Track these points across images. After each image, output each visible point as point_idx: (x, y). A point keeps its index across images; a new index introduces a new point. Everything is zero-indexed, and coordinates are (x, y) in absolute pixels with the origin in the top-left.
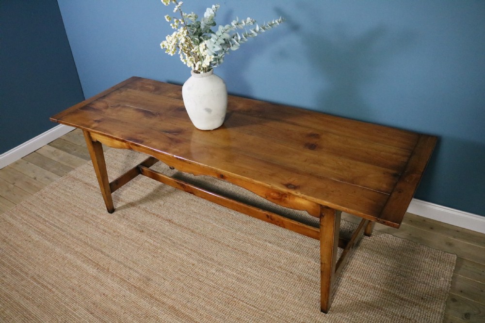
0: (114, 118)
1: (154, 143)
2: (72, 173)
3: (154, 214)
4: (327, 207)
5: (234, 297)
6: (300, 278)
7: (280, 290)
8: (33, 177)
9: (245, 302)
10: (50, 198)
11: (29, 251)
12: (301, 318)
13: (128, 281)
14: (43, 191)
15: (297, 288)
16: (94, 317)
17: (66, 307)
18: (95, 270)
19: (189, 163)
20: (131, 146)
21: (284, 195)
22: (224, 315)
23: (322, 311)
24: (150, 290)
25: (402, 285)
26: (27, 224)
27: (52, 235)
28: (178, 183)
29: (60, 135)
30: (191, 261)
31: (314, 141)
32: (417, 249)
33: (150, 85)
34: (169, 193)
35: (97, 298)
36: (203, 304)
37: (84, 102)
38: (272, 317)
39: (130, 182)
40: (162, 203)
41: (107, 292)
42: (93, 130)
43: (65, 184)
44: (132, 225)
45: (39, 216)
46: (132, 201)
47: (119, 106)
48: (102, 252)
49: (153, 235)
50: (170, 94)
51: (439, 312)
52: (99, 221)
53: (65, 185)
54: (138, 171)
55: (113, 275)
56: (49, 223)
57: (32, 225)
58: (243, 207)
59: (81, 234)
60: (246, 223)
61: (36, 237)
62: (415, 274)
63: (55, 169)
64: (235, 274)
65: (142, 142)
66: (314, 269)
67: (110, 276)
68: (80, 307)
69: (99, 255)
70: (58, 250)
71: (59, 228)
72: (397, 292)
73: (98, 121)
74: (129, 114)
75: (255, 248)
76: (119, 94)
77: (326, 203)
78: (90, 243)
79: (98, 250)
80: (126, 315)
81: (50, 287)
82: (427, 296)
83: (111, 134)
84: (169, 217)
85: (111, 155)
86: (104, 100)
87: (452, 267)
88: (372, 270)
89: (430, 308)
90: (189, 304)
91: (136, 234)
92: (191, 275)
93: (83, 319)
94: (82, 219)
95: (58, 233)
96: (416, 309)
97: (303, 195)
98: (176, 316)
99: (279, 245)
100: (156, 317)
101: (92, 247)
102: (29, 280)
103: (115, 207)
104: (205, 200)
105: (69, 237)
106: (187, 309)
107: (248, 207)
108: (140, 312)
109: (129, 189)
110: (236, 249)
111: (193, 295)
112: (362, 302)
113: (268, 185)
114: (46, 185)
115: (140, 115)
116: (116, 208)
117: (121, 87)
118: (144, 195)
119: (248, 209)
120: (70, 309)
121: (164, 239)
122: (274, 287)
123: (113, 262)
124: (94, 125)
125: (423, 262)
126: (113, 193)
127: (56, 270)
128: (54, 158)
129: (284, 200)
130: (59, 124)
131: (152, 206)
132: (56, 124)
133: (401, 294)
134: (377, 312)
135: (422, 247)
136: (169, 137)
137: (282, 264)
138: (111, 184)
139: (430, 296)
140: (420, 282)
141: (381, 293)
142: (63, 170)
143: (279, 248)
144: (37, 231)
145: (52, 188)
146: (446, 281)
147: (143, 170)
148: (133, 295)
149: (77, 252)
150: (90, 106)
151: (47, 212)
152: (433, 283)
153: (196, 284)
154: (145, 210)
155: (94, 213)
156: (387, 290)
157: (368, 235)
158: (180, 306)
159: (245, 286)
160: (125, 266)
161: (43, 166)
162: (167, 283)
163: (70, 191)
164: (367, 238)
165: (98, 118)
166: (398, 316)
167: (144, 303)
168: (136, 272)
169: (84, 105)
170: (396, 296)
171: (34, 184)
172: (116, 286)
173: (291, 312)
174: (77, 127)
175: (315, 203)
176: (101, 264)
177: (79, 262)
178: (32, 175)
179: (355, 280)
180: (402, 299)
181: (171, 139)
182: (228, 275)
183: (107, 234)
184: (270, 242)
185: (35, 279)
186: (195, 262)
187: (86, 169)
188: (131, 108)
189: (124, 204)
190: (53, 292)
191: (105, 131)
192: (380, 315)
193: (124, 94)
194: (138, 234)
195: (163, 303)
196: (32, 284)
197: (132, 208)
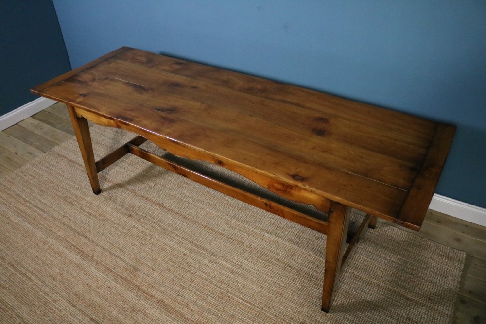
0: (102, 92)
1: (145, 122)
2: (56, 148)
3: (143, 197)
4: (338, 203)
5: (228, 292)
6: (299, 272)
7: (278, 285)
8: (14, 152)
9: (239, 298)
10: (32, 176)
11: (8, 234)
12: (300, 317)
13: (113, 270)
14: (24, 168)
15: (296, 283)
16: (76, 310)
17: (46, 297)
18: (78, 257)
19: (184, 146)
20: (119, 124)
21: (290, 187)
22: (216, 311)
23: (323, 310)
24: (137, 281)
25: (408, 284)
26: (5, 204)
27: (32, 216)
28: (170, 164)
29: (44, 107)
30: (183, 250)
31: (322, 126)
32: (424, 244)
33: (142, 56)
34: (160, 173)
35: (80, 289)
36: (194, 299)
37: (70, 72)
38: (268, 315)
39: (119, 161)
40: (152, 184)
41: (90, 282)
42: (78, 105)
43: (49, 160)
44: (119, 208)
45: (19, 195)
46: (120, 182)
47: (107, 79)
48: (86, 237)
49: (142, 220)
50: (164, 67)
51: (447, 315)
52: (84, 202)
53: (48, 162)
54: (126, 149)
55: (97, 263)
56: (30, 203)
57: (11, 205)
58: (240, 193)
59: (64, 216)
60: (242, 209)
61: (15, 219)
62: (422, 272)
63: (38, 144)
64: (230, 266)
65: (131, 121)
66: (314, 263)
67: (94, 264)
68: (61, 299)
69: (84, 240)
70: (39, 233)
71: (40, 209)
72: (402, 291)
73: (84, 95)
74: (118, 88)
75: (251, 238)
76: (107, 65)
77: (337, 198)
78: (73, 227)
79: (82, 235)
80: (111, 309)
81: (29, 274)
82: (434, 296)
83: (98, 110)
84: (159, 201)
85: (99, 131)
86: (91, 71)
87: (461, 265)
88: (376, 266)
89: (437, 310)
90: (179, 299)
91: (124, 219)
92: (181, 266)
93: (64, 312)
94: (66, 200)
95: (40, 215)
96: (423, 310)
97: (311, 189)
98: (165, 311)
99: (277, 235)
100: (143, 312)
101: (75, 231)
102: (6, 266)
103: (101, 188)
104: (198, 184)
105: (51, 219)
106: (177, 304)
107: (245, 193)
108: (126, 306)
109: (117, 168)
110: (230, 238)
111: (183, 288)
112: (365, 302)
113: (272, 176)
114: (28, 161)
115: (130, 89)
116: (103, 188)
117: (110, 58)
118: (133, 175)
119: (245, 195)
120: (50, 300)
121: (153, 225)
122: (272, 282)
123: (99, 249)
124: (80, 99)
125: (431, 258)
126: (100, 173)
127: (35, 256)
128: (37, 132)
129: (289, 192)
130: (40, 97)
131: (140, 188)
132: (38, 96)
133: (406, 294)
134: (382, 313)
135: (429, 242)
136: (161, 116)
137: (280, 257)
138: (97, 163)
139: (438, 296)
140: (427, 281)
141: (386, 292)
142: (46, 145)
143: (277, 239)
144: (17, 212)
145: (34, 164)
146: (455, 280)
147: (132, 149)
148: (119, 286)
149: (59, 237)
150: (75, 78)
151: (28, 190)
152: (441, 283)
153: (188, 275)
154: (133, 192)
155: (78, 193)
156: (392, 288)
157: (372, 227)
158: (170, 300)
159: (241, 280)
160: (111, 253)
161: (25, 140)
162: (156, 274)
163: (54, 168)
164: (371, 230)
165: (83, 91)
166: (404, 317)
167: (131, 296)
168: (123, 260)
169: (69, 76)
170: (402, 296)
171: (15, 160)
172: (100, 275)
173: (289, 310)
174: (60, 101)
175: (324, 197)
176: (85, 251)
177: (61, 248)
178: (13, 150)
179: (359, 276)
180: (408, 299)
181: (164, 118)
182: (222, 267)
183: (92, 217)
184: (267, 232)
185: (12, 265)
186: (188, 252)
187: (71, 145)
188: (121, 81)
189: (111, 184)
190: (32, 281)
191: (91, 106)
192: (385, 317)
193: (113, 65)
194: (126, 218)
195: (152, 296)
196: (9, 270)
197: (120, 189)
